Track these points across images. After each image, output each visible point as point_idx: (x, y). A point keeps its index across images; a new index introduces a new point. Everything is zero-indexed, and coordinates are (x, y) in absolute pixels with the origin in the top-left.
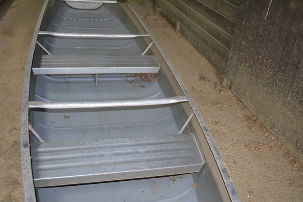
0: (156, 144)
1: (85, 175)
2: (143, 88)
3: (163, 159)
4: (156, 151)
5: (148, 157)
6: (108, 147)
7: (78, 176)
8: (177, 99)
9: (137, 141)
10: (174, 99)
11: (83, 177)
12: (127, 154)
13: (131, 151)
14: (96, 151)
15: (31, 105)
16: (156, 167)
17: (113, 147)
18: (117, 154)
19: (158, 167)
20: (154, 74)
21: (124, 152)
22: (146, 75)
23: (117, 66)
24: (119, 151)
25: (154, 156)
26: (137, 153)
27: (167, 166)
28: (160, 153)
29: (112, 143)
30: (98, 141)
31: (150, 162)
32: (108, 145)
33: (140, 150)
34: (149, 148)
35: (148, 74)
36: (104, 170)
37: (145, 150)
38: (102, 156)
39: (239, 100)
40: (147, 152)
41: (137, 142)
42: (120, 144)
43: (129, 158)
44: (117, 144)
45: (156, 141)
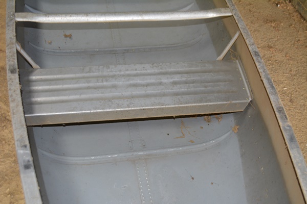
0: (187, 73)
1: (92, 111)
3: (195, 93)
4: (186, 82)
5: (176, 89)
6: (123, 76)
7: (84, 112)
8: (217, 12)
9: (161, 68)
10: (214, 12)
11: (90, 113)
12: (148, 85)
13: (153, 81)
14: (107, 81)
15: (18, 17)
16: (186, 103)
17: (129, 75)
18: (135, 85)
19: (189, 103)
21: (144, 82)
24: (138, 81)
25: (183, 89)
26: (161, 84)
27: (201, 102)
28: (191, 85)
29: (127, 70)
30: (109, 68)
31: (179, 97)
32: (122, 73)
33: (165, 80)
34: (177, 78)
36: (118, 104)
37: (171, 80)
38: (114, 87)
39: (302, 17)
40: (175, 83)
41: (161, 70)
42: (139, 72)
43: (150, 90)
44: (135, 72)
45: (187, 69)
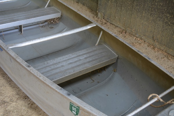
0: (88, 53)
1: (61, 78)
2: (52, 29)
3: (96, 59)
4: (90, 57)
5: (88, 60)
6: (63, 61)
7: (57, 79)
9: (77, 54)
10: (89, 26)
12: (76, 62)
13: (77, 60)
14: (58, 65)
16: (95, 64)
17: (65, 60)
18: (71, 63)
19: (97, 64)
20: (58, 18)
21: (74, 61)
22: (53, 19)
23: (35, 17)
24: (71, 61)
25: (90, 59)
26: (80, 60)
27: (100, 62)
28: (93, 57)
29: (63, 59)
30: (55, 60)
31: (91, 63)
32: (62, 60)
33: (81, 58)
34: (85, 56)
35: (54, 18)
36: (69, 72)
37: (84, 57)
38: (62, 66)
40: (86, 58)
41: (77, 55)
42: (68, 58)
43: (78, 63)
44: (67, 58)
45: (87, 52)
